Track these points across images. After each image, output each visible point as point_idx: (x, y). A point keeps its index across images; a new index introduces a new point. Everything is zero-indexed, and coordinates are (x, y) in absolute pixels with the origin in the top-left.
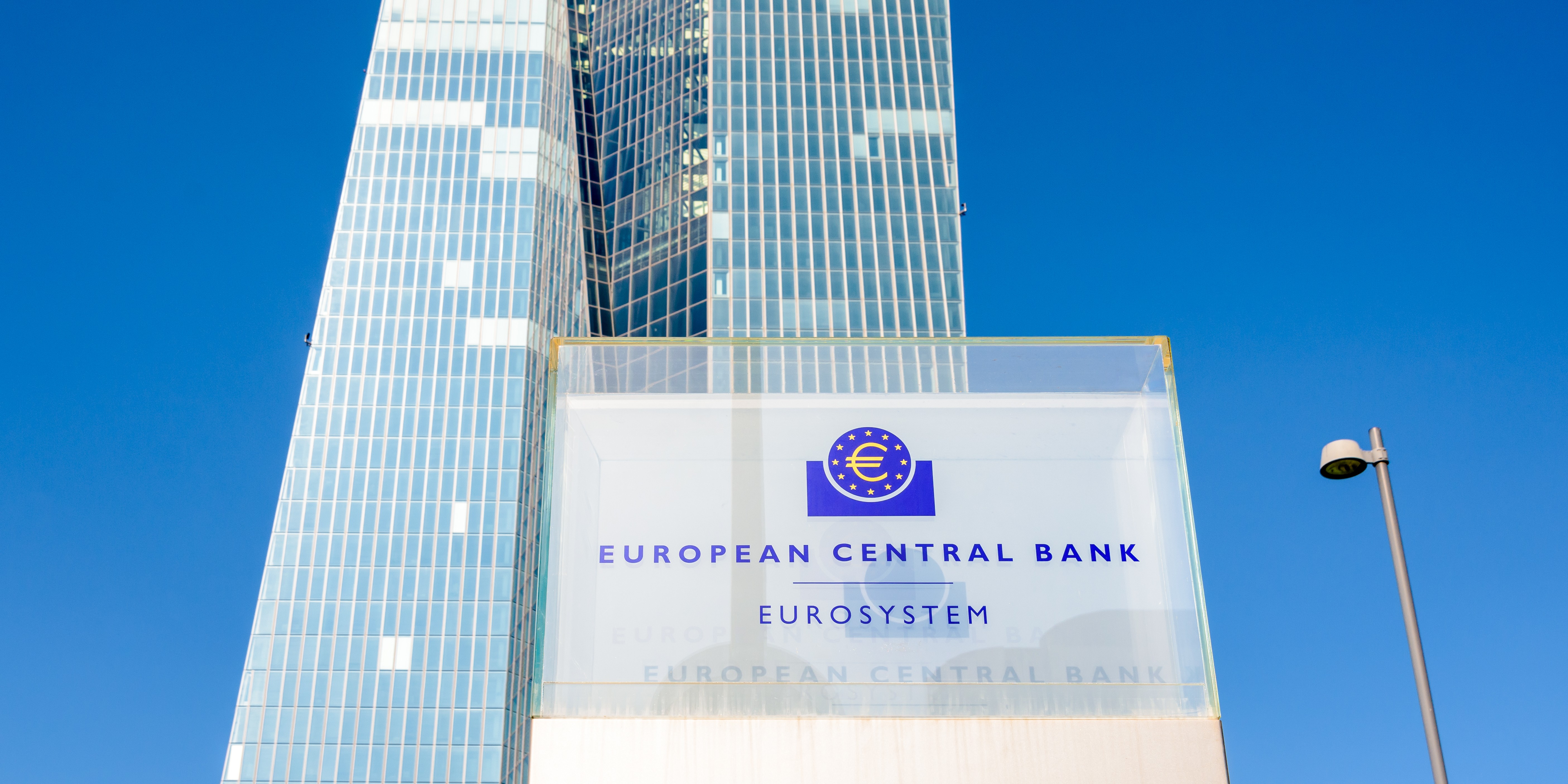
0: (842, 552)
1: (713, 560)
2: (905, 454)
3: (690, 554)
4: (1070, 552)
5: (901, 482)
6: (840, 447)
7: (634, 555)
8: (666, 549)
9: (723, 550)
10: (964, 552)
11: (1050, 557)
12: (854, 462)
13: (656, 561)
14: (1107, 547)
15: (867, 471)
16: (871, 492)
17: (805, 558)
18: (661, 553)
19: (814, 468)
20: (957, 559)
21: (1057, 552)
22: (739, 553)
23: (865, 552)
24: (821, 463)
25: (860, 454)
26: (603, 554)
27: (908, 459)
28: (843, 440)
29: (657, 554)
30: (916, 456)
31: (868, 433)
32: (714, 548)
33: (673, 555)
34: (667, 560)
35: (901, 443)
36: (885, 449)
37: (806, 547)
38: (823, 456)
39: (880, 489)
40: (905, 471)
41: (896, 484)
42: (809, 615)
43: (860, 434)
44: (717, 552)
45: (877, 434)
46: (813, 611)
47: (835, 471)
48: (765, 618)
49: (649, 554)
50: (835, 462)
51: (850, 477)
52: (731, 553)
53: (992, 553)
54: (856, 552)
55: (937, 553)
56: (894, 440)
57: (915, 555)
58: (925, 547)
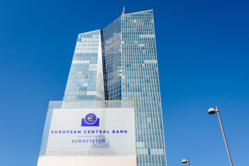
0: (85, 132)
1: (67, 133)
2: (96, 117)
3: (64, 132)
4: (118, 132)
5: (95, 121)
6: (87, 116)
7: (56, 132)
8: (61, 131)
9: (69, 131)
10: (102, 132)
11: (115, 132)
12: (89, 118)
13: (59, 133)
14: (123, 131)
15: (90, 120)
16: (90, 123)
17: (80, 133)
18: (60, 132)
19: (83, 119)
20: (101, 133)
21: (116, 131)
22: (71, 132)
23: (88, 132)
24: (84, 119)
25: (90, 117)
26: (52, 132)
27: (96, 118)
28: (87, 115)
29: (59, 132)
30: (97, 117)
31: (91, 114)
32: (67, 131)
33: (62, 132)
34: (61, 133)
35: (95, 116)
36: (93, 116)
37: (80, 131)
38: (84, 118)
39: (92, 122)
40: (96, 119)
41: (94, 122)
42: (80, 141)
43: (90, 114)
44: (68, 132)
45: (92, 114)
46: (80, 140)
47: (86, 120)
48: (73, 142)
49: (58, 132)
50: (86, 118)
51: (88, 121)
52: (70, 132)
53: (106, 132)
54: (87, 132)
55: (98, 132)
56: (95, 115)
57: (95, 132)
58: (97, 131)
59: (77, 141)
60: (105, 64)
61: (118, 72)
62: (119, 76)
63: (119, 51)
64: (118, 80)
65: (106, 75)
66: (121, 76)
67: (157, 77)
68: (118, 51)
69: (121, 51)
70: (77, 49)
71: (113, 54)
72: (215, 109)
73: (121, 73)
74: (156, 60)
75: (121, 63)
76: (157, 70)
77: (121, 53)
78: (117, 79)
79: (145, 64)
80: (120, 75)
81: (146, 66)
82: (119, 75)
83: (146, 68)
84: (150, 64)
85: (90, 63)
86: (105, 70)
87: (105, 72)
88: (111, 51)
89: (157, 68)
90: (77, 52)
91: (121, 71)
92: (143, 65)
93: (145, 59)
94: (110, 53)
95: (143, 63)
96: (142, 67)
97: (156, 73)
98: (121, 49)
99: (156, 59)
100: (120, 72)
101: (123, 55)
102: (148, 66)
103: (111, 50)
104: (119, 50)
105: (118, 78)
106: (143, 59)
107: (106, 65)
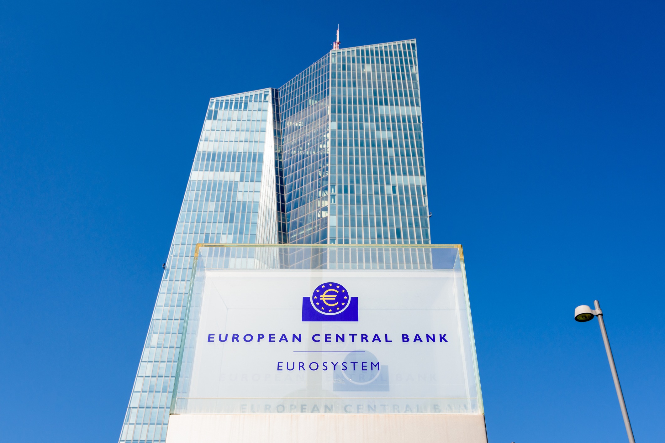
0: (316, 338)
1: (259, 341)
2: (346, 294)
3: (248, 338)
4: (417, 338)
5: (344, 306)
6: (318, 291)
7: (223, 338)
8: (238, 336)
9: (263, 336)
10: (370, 338)
11: (408, 340)
12: (324, 297)
13: (233, 341)
14: (434, 335)
15: (328, 301)
16: (330, 311)
17: (299, 340)
18: (235, 338)
19: (306, 300)
20: (367, 341)
21: (412, 338)
22: (270, 338)
23: (326, 338)
24: (309, 298)
25: (327, 294)
26: (209, 338)
27: (347, 295)
28: (320, 288)
29: (233, 338)
31: (331, 285)
32: (259, 335)
33: (241, 338)
34: (238, 341)
35: (345, 289)
36: (338, 292)
37: (300, 335)
38: (310, 295)
39: (334, 309)
40: (346, 301)
41: (342, 308)
42: (300, 366)
43: (327, 285)
44: (261, 337)
45: (335, 285)
47: (315, 301)
48: (280, 368)
49: (230, 338)
50: (316, 298)
51: (322, 304)
52: (267, 338)
53: (383, 338)
54: (323, 338)
55: (358, 338)
56: (342, 288)
57: (348, 338)
58: (353, 335)
59: (290, 367)
60: (282, 183)
61: (318, 208)
62: (321, 217)
63: (323, 148)
64: (318, 229)
65: (284, 215)
66: (326, 218)
67: (424, 222)
68: (320, 149)
69: (329, 150)
70: (206, 140)
71: (307, 156)
72: (593, 308)
73: (325, 209)
74: (423, 177)
75: (328, 183)
76: (426, 203)
77: (327, 155)
78: (316, 227)
79: (394, 188)
80: (324, 214)
81: (394, 192)
82: (321, 214)
83: (395, 198)
84: (406, 187)
85: (241, 180)
86: (283, 201)
87: (283, 207)
88: (301, 149)
89: (426, 198)
90: (205, 149)
91: (326, 203)
92: (388, 189)
93: (393, 173)
94: (297, 153)
95: (388, 183)
96: (386, 193)
97: (423, 213)
98: (329, 143)
99: (422, 174)
100: (323, 206)
101: (333, 160)
102: (401, 193)
103: (301, 146)
104: (321, 146)
105: (318, 223)
106: (387, 173)
107: (286, 186)
